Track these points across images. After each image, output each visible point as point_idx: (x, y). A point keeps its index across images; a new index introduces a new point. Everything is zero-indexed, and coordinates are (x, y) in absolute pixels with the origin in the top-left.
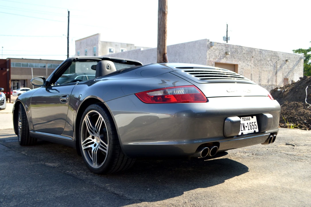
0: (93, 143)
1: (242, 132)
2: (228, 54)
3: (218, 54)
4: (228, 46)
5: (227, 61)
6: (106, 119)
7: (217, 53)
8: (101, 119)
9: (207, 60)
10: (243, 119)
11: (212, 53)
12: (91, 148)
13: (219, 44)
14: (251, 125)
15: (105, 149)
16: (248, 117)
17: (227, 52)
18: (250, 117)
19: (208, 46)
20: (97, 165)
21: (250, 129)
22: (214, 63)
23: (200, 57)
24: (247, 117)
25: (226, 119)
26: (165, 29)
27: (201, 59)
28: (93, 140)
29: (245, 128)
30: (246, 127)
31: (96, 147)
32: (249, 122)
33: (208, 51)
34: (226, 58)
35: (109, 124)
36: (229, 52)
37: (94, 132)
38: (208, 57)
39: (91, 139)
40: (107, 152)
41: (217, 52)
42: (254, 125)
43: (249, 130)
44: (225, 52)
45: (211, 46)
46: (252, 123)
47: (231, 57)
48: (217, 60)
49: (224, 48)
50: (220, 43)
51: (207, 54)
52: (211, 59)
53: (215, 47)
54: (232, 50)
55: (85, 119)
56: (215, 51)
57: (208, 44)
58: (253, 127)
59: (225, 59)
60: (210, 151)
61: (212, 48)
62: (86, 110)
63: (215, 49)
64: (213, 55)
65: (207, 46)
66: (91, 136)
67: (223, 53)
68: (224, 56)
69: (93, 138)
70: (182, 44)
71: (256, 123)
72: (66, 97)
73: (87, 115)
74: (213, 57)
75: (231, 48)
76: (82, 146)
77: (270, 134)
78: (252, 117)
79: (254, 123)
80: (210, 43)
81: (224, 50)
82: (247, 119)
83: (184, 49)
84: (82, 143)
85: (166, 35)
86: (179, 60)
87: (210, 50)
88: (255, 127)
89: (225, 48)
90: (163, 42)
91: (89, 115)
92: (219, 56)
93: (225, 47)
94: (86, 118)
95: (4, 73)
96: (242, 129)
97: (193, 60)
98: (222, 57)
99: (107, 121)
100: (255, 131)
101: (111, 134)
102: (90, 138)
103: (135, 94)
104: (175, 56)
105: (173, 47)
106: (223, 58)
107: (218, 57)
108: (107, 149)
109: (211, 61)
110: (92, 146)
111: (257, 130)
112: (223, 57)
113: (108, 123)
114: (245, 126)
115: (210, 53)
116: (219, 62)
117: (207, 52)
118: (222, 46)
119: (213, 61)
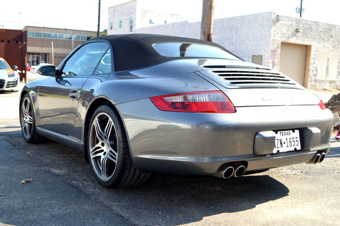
0: (102, 151)
1: (278, 149)
2: (300, 32)
3: (285, 32)
4: (300, 21)
5: (297, 41)
6: (116, 123)
7: (285, 30)
8: (110, 123)
9: (272, 39)
10: (281, 133)
11: (278, 30)
12: (100, 157)
13: (288, 19)
14: (291, 141)
15: (115, 159)
16: (288, 131)
17: (298, 29)
18: (291, 131)
19: (274, 21)
20: (106, 178)
21: (289, 145)
22: (281, 43)
23: (263, 34)
24: (286, 132)
25: (257, 134)
26: (212, 3)
27: (263, 37)
28: (103, 148)
29: (283, 144)
30: (285, 143)
31: (106, 155)
32: (288, 137)
33: (273, 28)
34: (297, 36)
35: (120, 129)
36: (301, 29)
37: (103, 138)
38: (272, 35)
39: (101, 146)
40: (116, 162)
41: (285, 28)
42: (295, 141)
43: (288, 147)
44: (295, 29)
45: (278, 21)
46: (293, 138)
47: (303, 36)
48: (283, 39)
49: (294, 24)
50: (289, 17)
51: (272, 30)
52: (276, 38)
53: (283, 22)
54: (305, 26)
55: (94, 123)
56: (282, 28)
57: (274, 18)
58: (293, 143)
59: (294, 37)
60: (235, 171)
61: (278, 24)
62: (95, 112)
63: (283, 25)
64: (279, 32)
65: (272, 20)
66: (100, 143)
67: (292, 30)
68: (294, 34)
69: (103, 145)
70: (241, 16)
71: (298, 139)
72: (76, 93)
73: (96, 119)
74: (280, 35)
75: (303, 24)
76: (91, 154)
77: (316, 152)
78: (294, 132)
79: (295, 138)
80: (276, 16)
81: (294, 26)
82: (286, 134)
83: (243, 24)
84: (91, 150)
85: (212, 11)
86: (235, 37)
87: (275, 26)
88: (296, 143)
89: (296, 24)
90: (209, 20)
91: (98, 118)
92: (287, 34)
93: (296, 22)
94: (96, 122)
95: (20, 47)
96: (279, 146)
97: (253, 38)
98: (290, 36)
99: (117, 126)
100: (295, 149)
101: (121, 141)
102: (99, 145)
103: (150, 98)
104: (231, 32)
105: (228, 20)
106: (293, 37)
107: (285, 35)
108: (117, 158)
109: (276, 40)
110: (101, 154)
111: (299, 148)
112: (292, 36)
113: (118, 127)
114: (283, 143)
115: (275, 29)
116: (286, 41)
117: (271, 28)
118: (291, 21)
119: (278, 41)
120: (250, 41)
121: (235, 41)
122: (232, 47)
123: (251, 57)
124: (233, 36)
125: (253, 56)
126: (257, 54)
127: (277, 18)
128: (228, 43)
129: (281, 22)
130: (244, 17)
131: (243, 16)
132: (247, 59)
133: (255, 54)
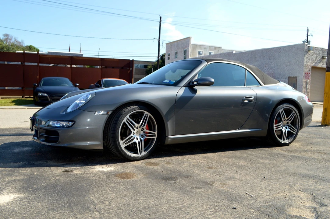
2: (325, 59)
3: (315, 58)
4: (325, 51)
5: (323, 65)
7: (314, 57)
9: (305, 64)
11: (309, 57)
13: (316, 49)
17: (324, 57)
19: (306, 50)
22: (311, 67)
23: (297, 61)
27: (298, 63)
33: (306, 56)
34: (323, 62)
36: (326, 56)
38: (305, 61)
41: (314, 56)
44: (321, 56)
45: (309, 51)
48: (313, 64)
49: (321, 53)
50: (317, 48)
52: (308, 63)
53: (313, 51)
56: (312, 56)
57: (306, 48)
59: (321, 63)
61: (309, 53)
63: (313, 53)
64: (310, 59)
67: (320, 57)
68: (321, 60)
70: (278, 47)
74: (310, 61)
80: (307, 47)
81: (320, 54)
83: (280, 53)
86: (273, 63)
87: (307, 54)
89: (322, 53)
92: (315, 60)
93: (322, 51)
97: (288, 64)
98: (318, 62)
104: (270, 59)
105: (267, 50)
106: (320, 63)
107: (315, 61)
109: (308, 65)
112: (319, 61)
115: (307, 57)
116: (315, 66)
117: (304, 56)
118: (319, 51)
119: (309, 65)
120: (286, 66)
121: (273, 66)
122: (270, 71)
123: (287, 78)
124: (271, 63)
125: (289, 77)
126: (292, 76)
127: (309, 48)
128: (267, 68)
129: (311, 51)
131: (280, 47)
132: (284, 79)
133: (291, 76)
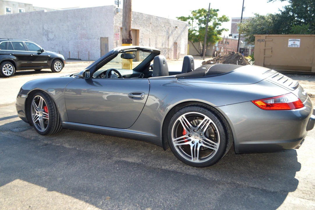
0: (190, 140)
8: (207, 120)
9: (114, 25)
12: (189, 145)
15: (214, 147)
19: (115, 12)
20: (198, 160)
22: (120, 28)
23: (107, 22)
27: (108, 24)
28: (190, 138)
31: (196, 144)
33: (115, 17)
38: (115, 22)
39: (188, 137)
45: (117, 12)
47: (134, 23)
51: (114, 19)
52: (117, 24)
53: (121, 13)
54: (135, 16)
55: (179, 119)
56: (120, 17)
61: (118, 14)
63: (121, 15)
64: (119, 20)
65: (113, 12)
70: (89, 8)
74: (119, 22)
75: (133, 15)
76: (174, 143)
80: (116, 9)
83: (91, 14)
84: (174, 140)
86: (85, 23)
87: (116, 16)
91: (186, 115)
94: (182, 118)
97: (100, 24)
102: (186, 136)
103: (251, 101)
104: (82, 19)
105: (79, 10)
108: (217, 147)
109: (117, 26)
110: (190, 143)
115: (116, 18)
117: (113, 17)
119: (118, 27)
120: (98, 27)
121: (85, 26)
122: (83, 31)
123: (99, 39)
124: (84, 23)
125: (101, 38)
126: (104, 37)
127: (117, 10)
128: (80, 28)
130: (91, 9)
132: (97, 40)
133: (102, 36)
